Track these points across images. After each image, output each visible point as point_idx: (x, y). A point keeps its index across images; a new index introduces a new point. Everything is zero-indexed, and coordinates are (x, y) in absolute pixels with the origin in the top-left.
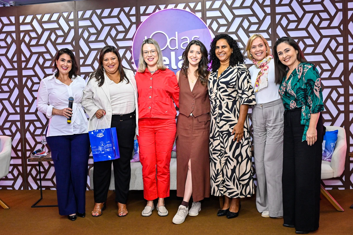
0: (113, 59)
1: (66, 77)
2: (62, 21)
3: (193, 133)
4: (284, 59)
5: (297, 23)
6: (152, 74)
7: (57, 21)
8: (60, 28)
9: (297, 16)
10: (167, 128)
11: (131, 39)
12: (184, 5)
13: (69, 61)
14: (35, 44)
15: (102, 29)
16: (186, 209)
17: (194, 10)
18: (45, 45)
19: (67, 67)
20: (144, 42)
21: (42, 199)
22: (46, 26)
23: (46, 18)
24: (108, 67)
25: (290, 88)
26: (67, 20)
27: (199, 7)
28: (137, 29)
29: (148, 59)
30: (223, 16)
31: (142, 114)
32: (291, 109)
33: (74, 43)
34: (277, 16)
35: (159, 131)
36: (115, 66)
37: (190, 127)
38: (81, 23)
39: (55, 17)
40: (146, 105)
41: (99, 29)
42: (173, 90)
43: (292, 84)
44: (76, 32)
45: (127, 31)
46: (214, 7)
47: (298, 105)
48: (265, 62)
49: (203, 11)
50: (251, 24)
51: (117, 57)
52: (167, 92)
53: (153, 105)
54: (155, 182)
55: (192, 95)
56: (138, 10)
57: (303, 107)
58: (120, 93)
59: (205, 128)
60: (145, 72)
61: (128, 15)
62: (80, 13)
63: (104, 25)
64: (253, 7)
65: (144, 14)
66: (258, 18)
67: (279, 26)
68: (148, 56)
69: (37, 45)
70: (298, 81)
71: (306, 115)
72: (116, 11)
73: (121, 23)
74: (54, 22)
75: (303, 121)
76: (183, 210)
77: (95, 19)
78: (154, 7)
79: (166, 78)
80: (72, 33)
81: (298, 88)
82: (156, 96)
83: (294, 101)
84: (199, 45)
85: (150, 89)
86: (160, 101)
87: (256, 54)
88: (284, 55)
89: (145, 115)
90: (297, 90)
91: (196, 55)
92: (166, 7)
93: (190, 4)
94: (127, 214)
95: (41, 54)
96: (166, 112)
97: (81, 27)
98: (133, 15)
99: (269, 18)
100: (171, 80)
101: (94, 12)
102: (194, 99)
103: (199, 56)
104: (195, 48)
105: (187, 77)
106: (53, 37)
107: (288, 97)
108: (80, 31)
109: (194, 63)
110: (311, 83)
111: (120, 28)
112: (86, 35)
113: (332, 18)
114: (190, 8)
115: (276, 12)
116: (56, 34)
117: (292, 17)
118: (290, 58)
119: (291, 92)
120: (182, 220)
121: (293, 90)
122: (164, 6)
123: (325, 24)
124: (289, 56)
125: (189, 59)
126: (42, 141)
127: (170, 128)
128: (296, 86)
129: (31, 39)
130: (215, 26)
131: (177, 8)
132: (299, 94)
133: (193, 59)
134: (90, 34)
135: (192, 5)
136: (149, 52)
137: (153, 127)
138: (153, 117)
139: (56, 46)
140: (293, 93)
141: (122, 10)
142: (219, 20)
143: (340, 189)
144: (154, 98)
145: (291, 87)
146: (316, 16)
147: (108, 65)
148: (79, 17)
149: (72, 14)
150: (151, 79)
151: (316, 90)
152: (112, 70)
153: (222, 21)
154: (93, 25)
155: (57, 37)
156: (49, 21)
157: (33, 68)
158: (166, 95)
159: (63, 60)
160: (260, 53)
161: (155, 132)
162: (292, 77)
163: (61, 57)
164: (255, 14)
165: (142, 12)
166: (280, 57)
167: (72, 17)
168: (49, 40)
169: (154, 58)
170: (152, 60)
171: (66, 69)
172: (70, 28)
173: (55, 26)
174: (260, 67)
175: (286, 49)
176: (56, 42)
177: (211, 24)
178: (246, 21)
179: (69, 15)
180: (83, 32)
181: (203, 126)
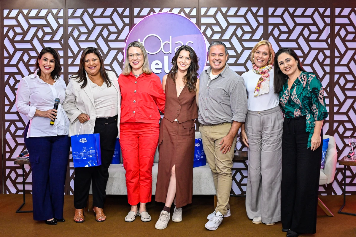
0: (95, 60)
1: (48, 77)
2: (50, 18)
3: (177, 138)
4: (285, 69)
5: (288, 34)
6: (137, 77)
7: (45, 18)
8: (49, 25)
9: (288, 27)
10: (150, 132)
12: (179, 9)
13: (52, 61)
14: (19, 39)
15: (93, 28)
16: (168, 214)
17: (189, 16)
18: (31, 42)
19: (50, 67)
20: (130, 45)
22: (32, 22)
23: (33, 13)
24: (89, 68)
25: (296, 97)
26: (56, 17)
27: (194, 13)
28: (130, 31)
29: (133, 62)
30: (218, 24)
31: (126, 118)
33: (63, 42)
34: (269, 26)
35: (143, 135)
36: (96, 67)
37: (174, 133)
38: (71, 22)
39: (43, 13)
40: (130, 109)
41: (90, 28)
42: (157, 94)
44: (66, 30)
45: (119, 32)
46: (209, 14)
49: (198, 17)
50: (244, 32)
51: (99, 59)
52: (152, 96)
53: (137, 109)
54: (139, 186)
56: (131, 12)
57: (307, 115)
58: (104, 96)
59: (189, 135)
60: (129, 76)
61: (121, 16)
62: (71, 11)
63: (95, 25)
64: (247, 16)
65: (138, 16)
66: (251, 27)
67: (271, 36)
68: (134, 59)
69: (22, 41)
70: (303, 90)
71: (311, 123)
72: (109, 11)
73: (114, 24)
74: (41, 18)
75: (308, 128)
76: (165, 215)
77: (86, 18)
78: (148, 9)
79: (151, 82)
80: (61, 31)
81: (303, 97)
82: (141, 100)
83: (298, 110)
84: (189, 51)
85: (135, 92)
86: (145, 106)
87: (257, 59)
88: (286, 65)
89: (130, 120)
90: (303, 98)
91: (185, 60)
92: (160, 11)
93: (185, 9)
94: (106, 219)
95: (26, 51)
96: (151, 116)
97: (71, 25)
98: (126, 17)
99: (261, 28)
100: (156, 84)
101: (85, 11)
102: (180, 105)
104: (185, 54)
105: (175, 82)
106: (40, 34)
107: (292, 105)
108: (70, 29)
109: (183, 69)
111: (113, 29)
112: (76, 34)
113: (320, 32)
114: (185, 13)
115: (269, 22)
116: (43, 31)
117: (284, 28)
118: (291, 67)
119: (296, 101)
120: (165, 225)
122: (159, 9)
123: (314, 37)
124: (290, 65)
125: (179, 65)
127: (153, 133)
128: (302, 94)
129: (16, 34)
130: (209, 32)
131: (172, 12)
132: (305, 102)
133: (182, 65)
134: (81, 33)
135: (187, 10)
136: (135, 56)
137: (136, 131)
138: (138, 121)
139: (43, 43)
140: (298, 101)
141: (115, 10)
142: (214, 27)
143: (323, 195)
144: (138, 102)
146: (306, 29)
147: (89, 66)
148: (70, 15)
149: (62, 11)
150: (135, 83)
151: (321, 98)
152: (93, 71)
153: (217, 28)
154: (84, 24)
155: (45, 34)
156: (37, 17)
157: (16, 66)
158: (150, 99)
159: (46, 59)
161: (138, 136)
162: (295, 86)
163: (44, 56)
164: (248, 24)
165: (135, 14)
166: (281, 67)
167: (61, 14)
168: (35, 37)
169: (139, 62)
170: (137, 64)
171: (48, 69)
172: (59, 26)
173: (43, 22)
174: (262, 73)
175: (287, 59)
176: (43, 40)
177: (206, 30)
178: (239, 29)
179: (58, 13)
180: (73, 31)
181: (188, 133)
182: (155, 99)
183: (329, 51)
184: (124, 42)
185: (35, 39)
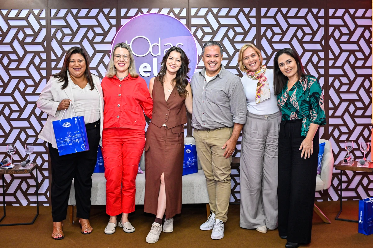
0: (80, 61)
2: (32, 19)
3: (166, 145)
4: (286, 71)
5: (281, 36)
6: (121, 80)
7: (26, 18)
8: (30, 26)
9: (281, 29)
10: (135, 139)
11: (111, 43)
12: (168, 10)
15: (78, 30)
16: (160, 226)
17: (178, 16)
18: (11, 44)
20: (117, 46)
21: (5, 216)
22: (12, 23)
23: (13, 14)
24: (73, 69)
26: (38, 18)
27: (184, 13)
28: (116, 33)
29: (119, 64)
30: (209, 25)
31: (110, 124)
32: (291, 120)
33: (45, 44)
34: (262, 28)
35: (127, 142)
36: (81, 69)
37: (162, 139)
38: (54, 23)
39: (24, 14)
40: (114, 114)
41: (75, 30)
42: (143, 98)
43: (297, 95)
44: (48, 32)
45: (105, 34)
46: (199, 14)
47: (299, 116)
48: (262, 73)
49: (188, 18)
50: (236, 34)
52: (137, 99)
53: (121, 113)
54: (121, 197)
55: (167, 105)
56: (118, 12)
57: (304, 119)
58: (85, 99)
59: (178, 141)
60: (113, 79)
61: (107, 17)
62: (53, 12)
63: (80, 26)
64: (239, 17)
65: (125, 17)
66: (243, 28)
67: (264, 38)
68: (120, 60)
69: (2, 43)
70: (304, 93)
71: (306, 127)
72: (94, 12)
73: (100, 25)
74: (22, 19)
75: (303, 132)
76: (156, 228)
77: (70, 18)
78: (136, 10)
79: (136, 85)
80: (44, 32)
81: (303, 101)
82: (125, 104)
83: (295, 113)
84: (180, 52)
85: (119, 96)
86: (130, 110)
87: (250, 65)
88: (286, 66)
89: (113, 125)
90: (302, 102)
91: (175, 62)
92: (148, 11)
93: (175, 10)
94: (92, 231)
95: (5, 54)
96: (136, 121)
97: (54, 27)
98: (112, 17)
99: (254, 29)
100: (142, 88)
101: (69, 11)
102: (168, 110)
103: (179, 64)
104: (175, 55)
105: (163, 85)
106: (21, 36)
107: (289, 108)
108: (53, 30)
109: (172, 70)
110: (317, 96)
111: (98, 30)
112: (59, 35)
113: (314, 33)
114: (174, 13)
115: (262, 24)
116: (24, 32)
117: (277, 30)
119: (295, 104)
121: (298, 101)
122: (147, 10)
123: (307, 38)
124: (291, 67)
125: (168, 66)
126: (8, 151)
127: (139, 140)
128: (301, 97)
130: (200, 34)
131: (161, 13)
134: (64, 35)
135: (177, 11)
136: (122, 57)
137: (121, 137)
138: (122, 126)
139: (24, 45)
141: (101, 11)
142: (204, 28)
143: (318, 201)
144: (123, 106)
145: (296, 98)
146: (300, 30)
147: (74, 67)
148: (52, 16)
149: (44, 11)
150: (120, 86)
151: (322, 104)
152: (78, 73)
153: (207, 30)
154: (68, 26)
155: (26, 36)
156: (17, 18)
158: (136, 103)
160: (253, 63)
161: (122, 143)
162: (295, 88)
164: (240, 25)
165: (122, 15)
166: (282, 69)
167: (43, 15)
168: (16, 39)
169: (125, 64)
170: (123, 66)
172: (41, 27)
173: (24, 23)
174: (258, 78)
175: (288, 60)
176: (24, 42)
177: (196, 31)
178: (231, 30)
179: (40, 13)
180: (56, 32)
181: (177, 139)
182: (141, 103)
183: (323, 53)
184: (111, 45)
185: (16, 41)
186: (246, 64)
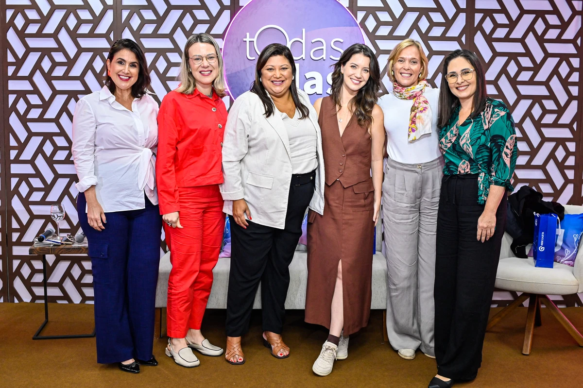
1: (127, 96)
3: (343, 212)
4: (457, 86)
5: (508, 29)
8: (87, 6)
9: (508, 17)
11: (220, 36)
13: (133, 65)
14: (34, 32)
15: (166, 13)
18: (55, 36)
19: (129, 75)
24: (271, 82)
30: (386, 8)
33: (112, 36)
34: (476, 14)
36: (285, 82)
37: (337, 201)
41: (161, 13)
43: (471, 135)
44: (117, 16)
45: (213, 21)
47: (473, 169)
51: (291, 67)
57: (480, 175)
59: (365, 206)
63: (170, 8)
66: (444, 15)
67: (479, 32)
68: (202, 65)
69: (39, 34)
70: (483, 134)
73: (203, 6)
76: (331, 351)
80: (109, 17)
81: (481, 145)
83: (467, 162)
87: (401, 73)
88: (460, 79)
90: (478, 148)
91: (361, 72)
95: (46, 52)
97: (127, 7)
99: (462, 17)
102: (343, 155)
103: (366, 76)
106: (72, 22)
108: (125, 14)
109: (355, 87)
110: (500, 142)
111: (201, 15)
112: (135, 22)
113: (564, 26)
115: (476, 7)
116: (77, 17)
117: (501, 19)
118: (469, 85)
119: (467, 149)
121: (471, 146)
123: (553, 34)
124: (467, 82)
128: (479, 140)
129: (28, 22)
130: (371, 24)
132: (480, 156)
134: (144, 22)
136: (205, 59)
139: (77, 38)
142: (379, 14)
145: (469, 141)
146: (540, 20)
150: (213, 110)
151: (507, 155)
153: (384, 17)
154: (150, 6)
155: (80, 22)
157: (30, 78)
159: (121, 62)
162: (471, 122)
163: (118, 56)
164: (440, 9)
168: (63, 28)
169: (212, 71)
170: (209, 75)
171: (127, 80)
172: (106, 8)
175: (466, 69)
176: (78, 32)
177: (365, 19)
178: (424, 18)
180: (129, 17)
181: (362, 202)
183: (578, 60)
184: (221, 39)
185: (63, 31)
186: (397, 69)
